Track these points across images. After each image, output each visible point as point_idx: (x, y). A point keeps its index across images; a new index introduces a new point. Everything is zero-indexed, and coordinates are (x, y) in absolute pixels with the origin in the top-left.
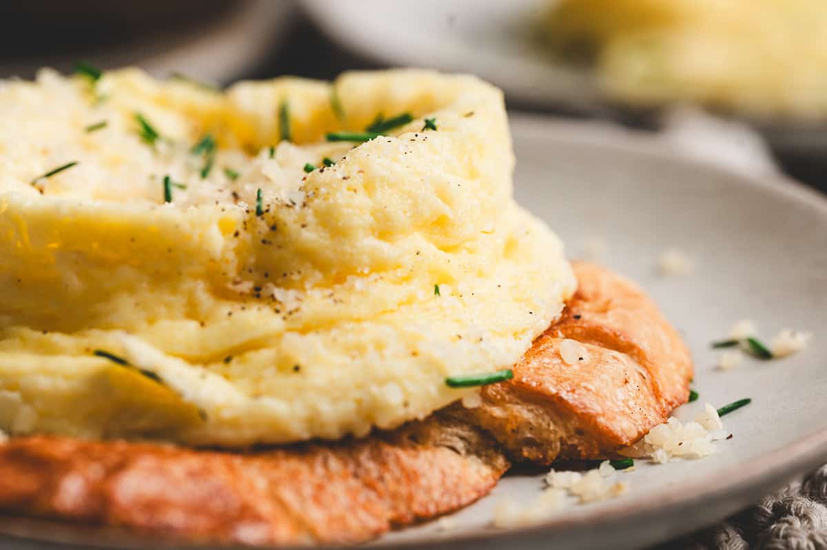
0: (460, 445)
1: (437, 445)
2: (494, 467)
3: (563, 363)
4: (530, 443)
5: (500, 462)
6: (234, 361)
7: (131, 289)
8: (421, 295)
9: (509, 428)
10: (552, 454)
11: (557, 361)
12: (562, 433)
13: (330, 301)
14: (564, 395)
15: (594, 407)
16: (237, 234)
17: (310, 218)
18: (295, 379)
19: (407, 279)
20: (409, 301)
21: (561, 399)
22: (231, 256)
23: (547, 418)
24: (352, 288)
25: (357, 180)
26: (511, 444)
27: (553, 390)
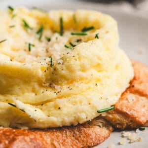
0: (101, 124)
1: (95, 125)
2: (109, 130)
3: (128, 102)
4: (119, 124)
5: (111, 128)
6: (44, 105)
7: (18, 85)
8: (92, 86)
9: (113, 120)
10: (124, 127)
11: (127, 101)
12: (127, 122)
13: (69, 89)
14: (128, 112)
15: (135, 115)
16: (45, 71)
17: (64, 67)
18: (59, 111)
19: (89, 82)
20: (89, 88)
21: (127, 113)
22: (44, 77)
23: (123, 118)
24: (74, 85)
25: (77, 57)
26: (114, 124)
27: (125, 111)
